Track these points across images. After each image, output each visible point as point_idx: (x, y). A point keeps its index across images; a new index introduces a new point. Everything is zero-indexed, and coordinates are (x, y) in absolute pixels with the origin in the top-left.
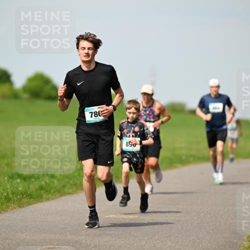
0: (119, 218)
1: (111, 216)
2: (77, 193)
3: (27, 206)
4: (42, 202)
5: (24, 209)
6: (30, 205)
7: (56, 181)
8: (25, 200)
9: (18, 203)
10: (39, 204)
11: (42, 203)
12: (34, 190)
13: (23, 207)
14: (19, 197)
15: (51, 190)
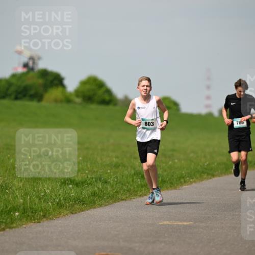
0: (174, 225)
1: (165, 223)
2: (131, 199)
3: (79, 212)
4: (95, 208)
5: (76, 215)
6: (82, 211)
7: (109, 187)
8: (77, 206)
9: (71, 209)
10: (92, 210)
11: (95, 210)
12: (87, 196)
13: (76, 213)
14: (71, 203)
15: (104, 196)
